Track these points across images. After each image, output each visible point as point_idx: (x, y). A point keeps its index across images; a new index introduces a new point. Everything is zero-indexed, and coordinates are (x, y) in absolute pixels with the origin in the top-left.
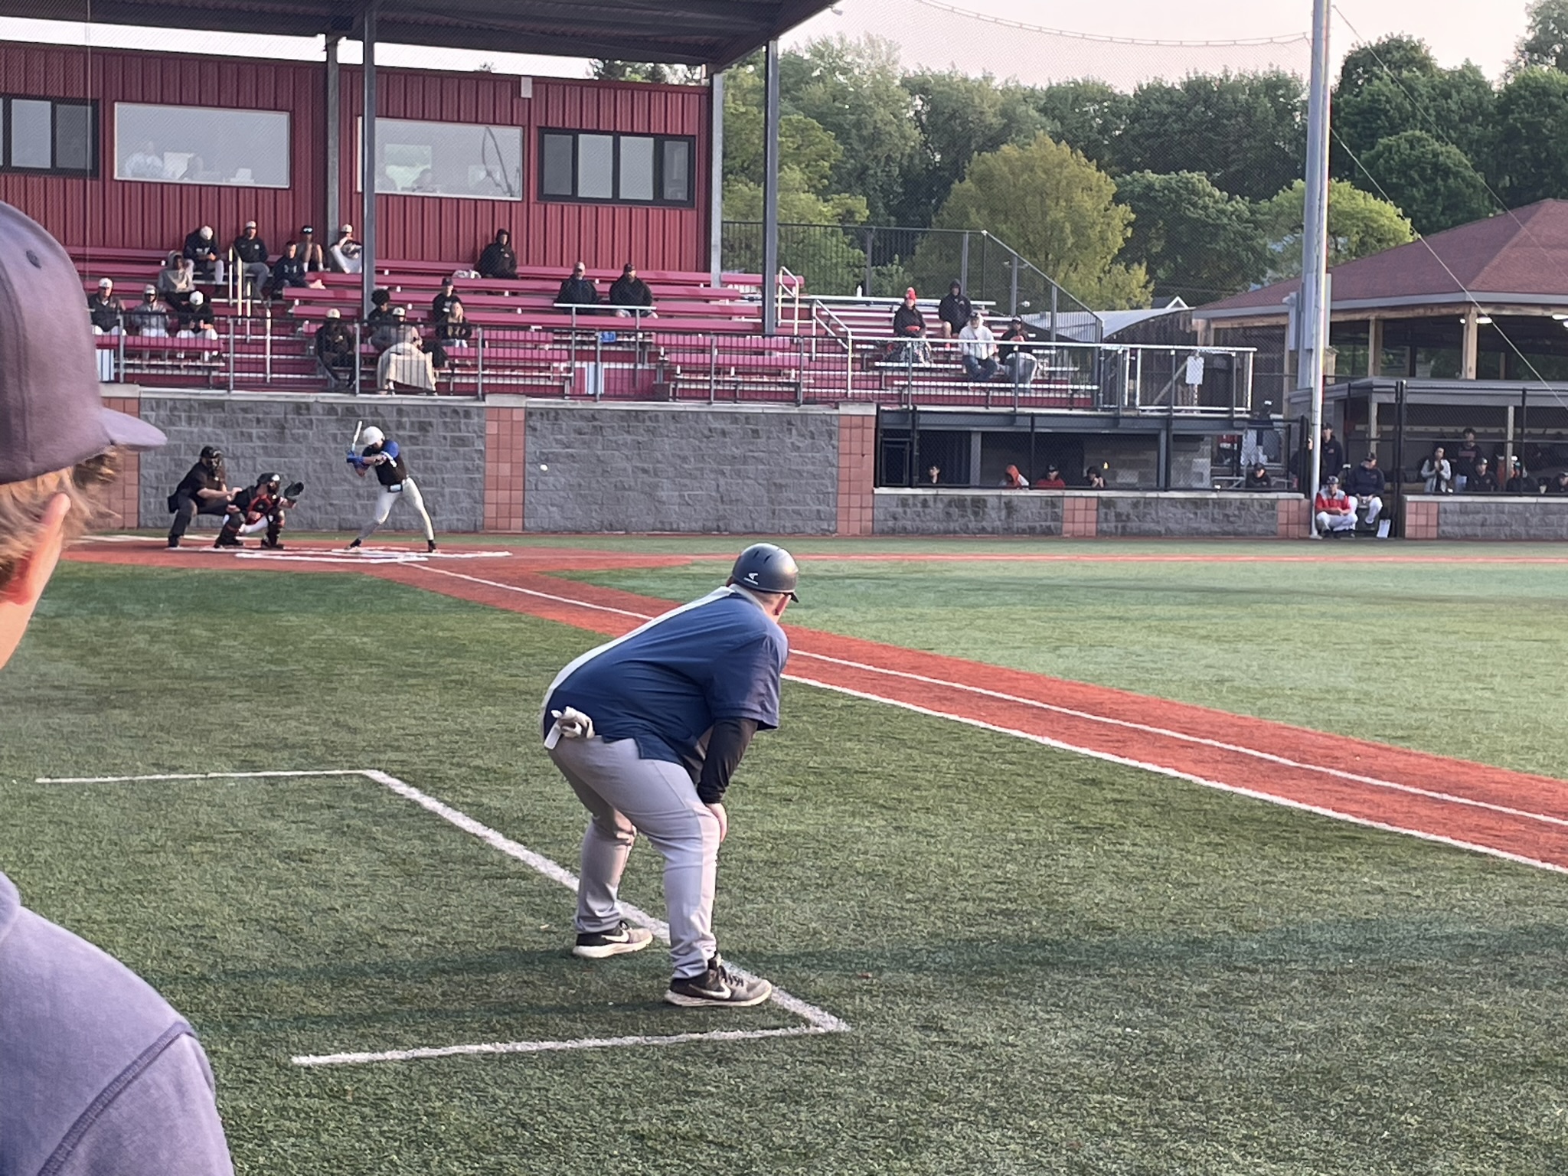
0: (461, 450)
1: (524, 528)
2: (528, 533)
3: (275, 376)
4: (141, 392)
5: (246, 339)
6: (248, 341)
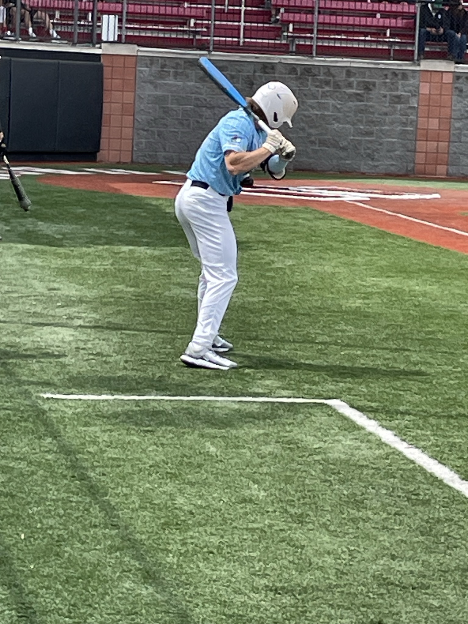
0: (399, 107)
1: (447, 174)
2: (449, 178)
3: (247, 40)
4: (138, 51)
5: (224, 9)
6: (226, 11)
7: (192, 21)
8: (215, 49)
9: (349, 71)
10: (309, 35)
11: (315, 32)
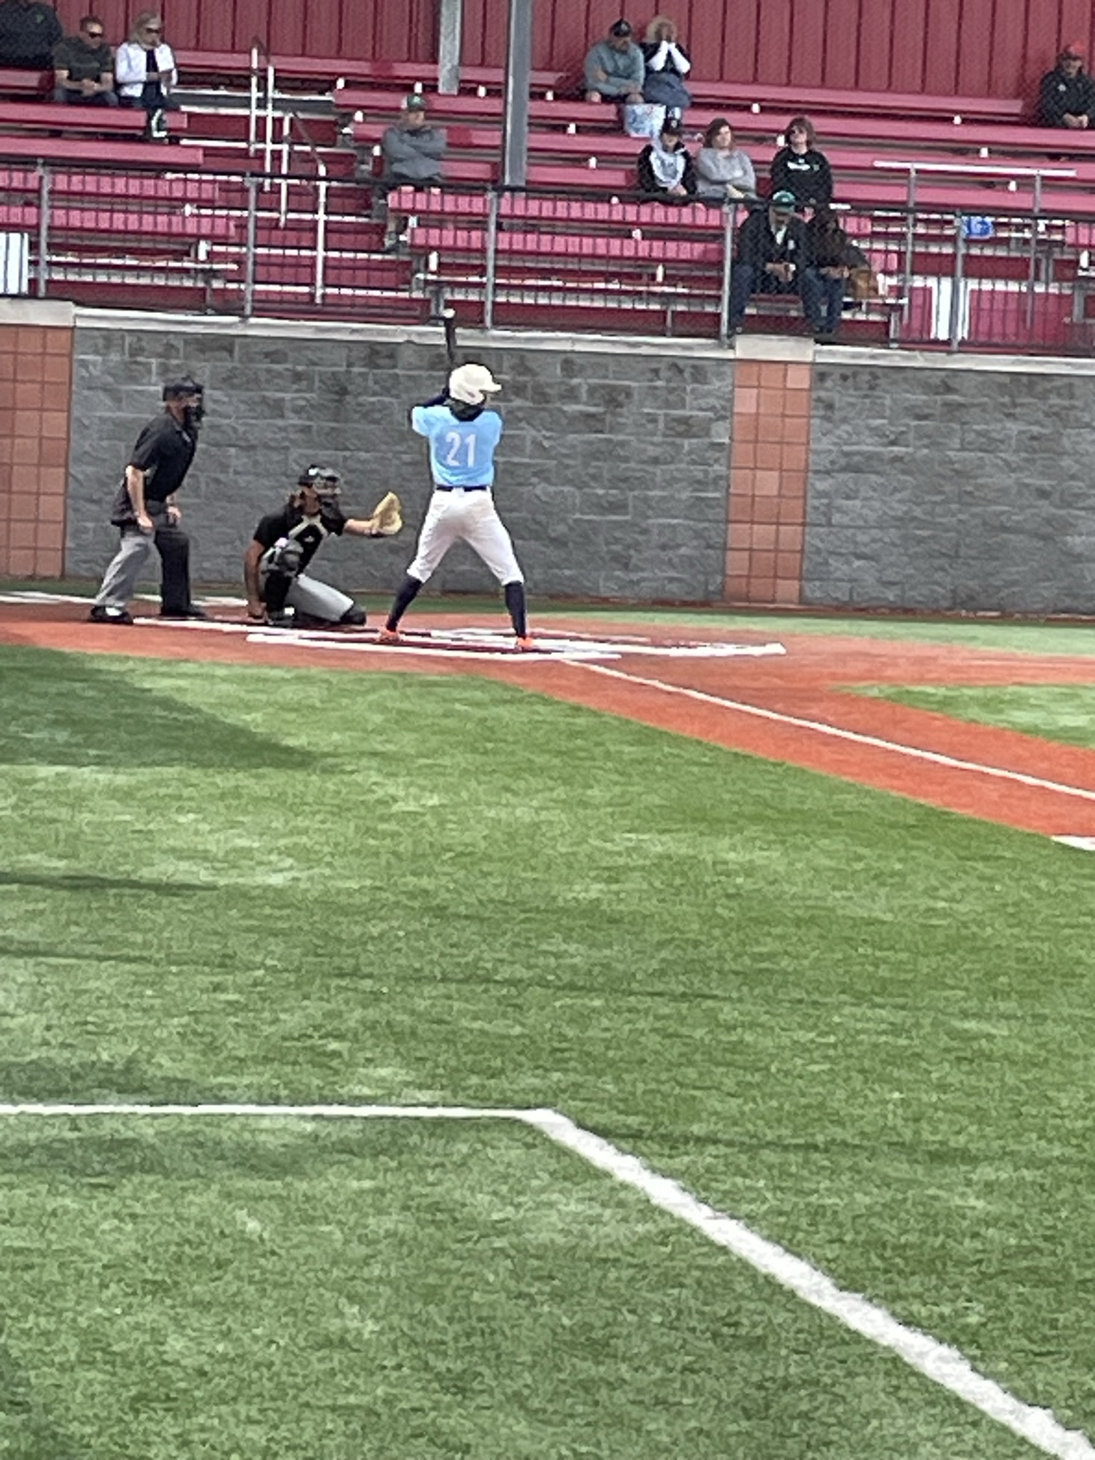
0: (687, 444)
1: (802, 600)
2: (808, 609)
3: (330, 291)
4: (77, 316)
5: (278, 220)
6: (282, 224)
7: (203, 247)
8: (258, 312)
9: (569, 363)
10: (475, 279)
11: (490, 270)
